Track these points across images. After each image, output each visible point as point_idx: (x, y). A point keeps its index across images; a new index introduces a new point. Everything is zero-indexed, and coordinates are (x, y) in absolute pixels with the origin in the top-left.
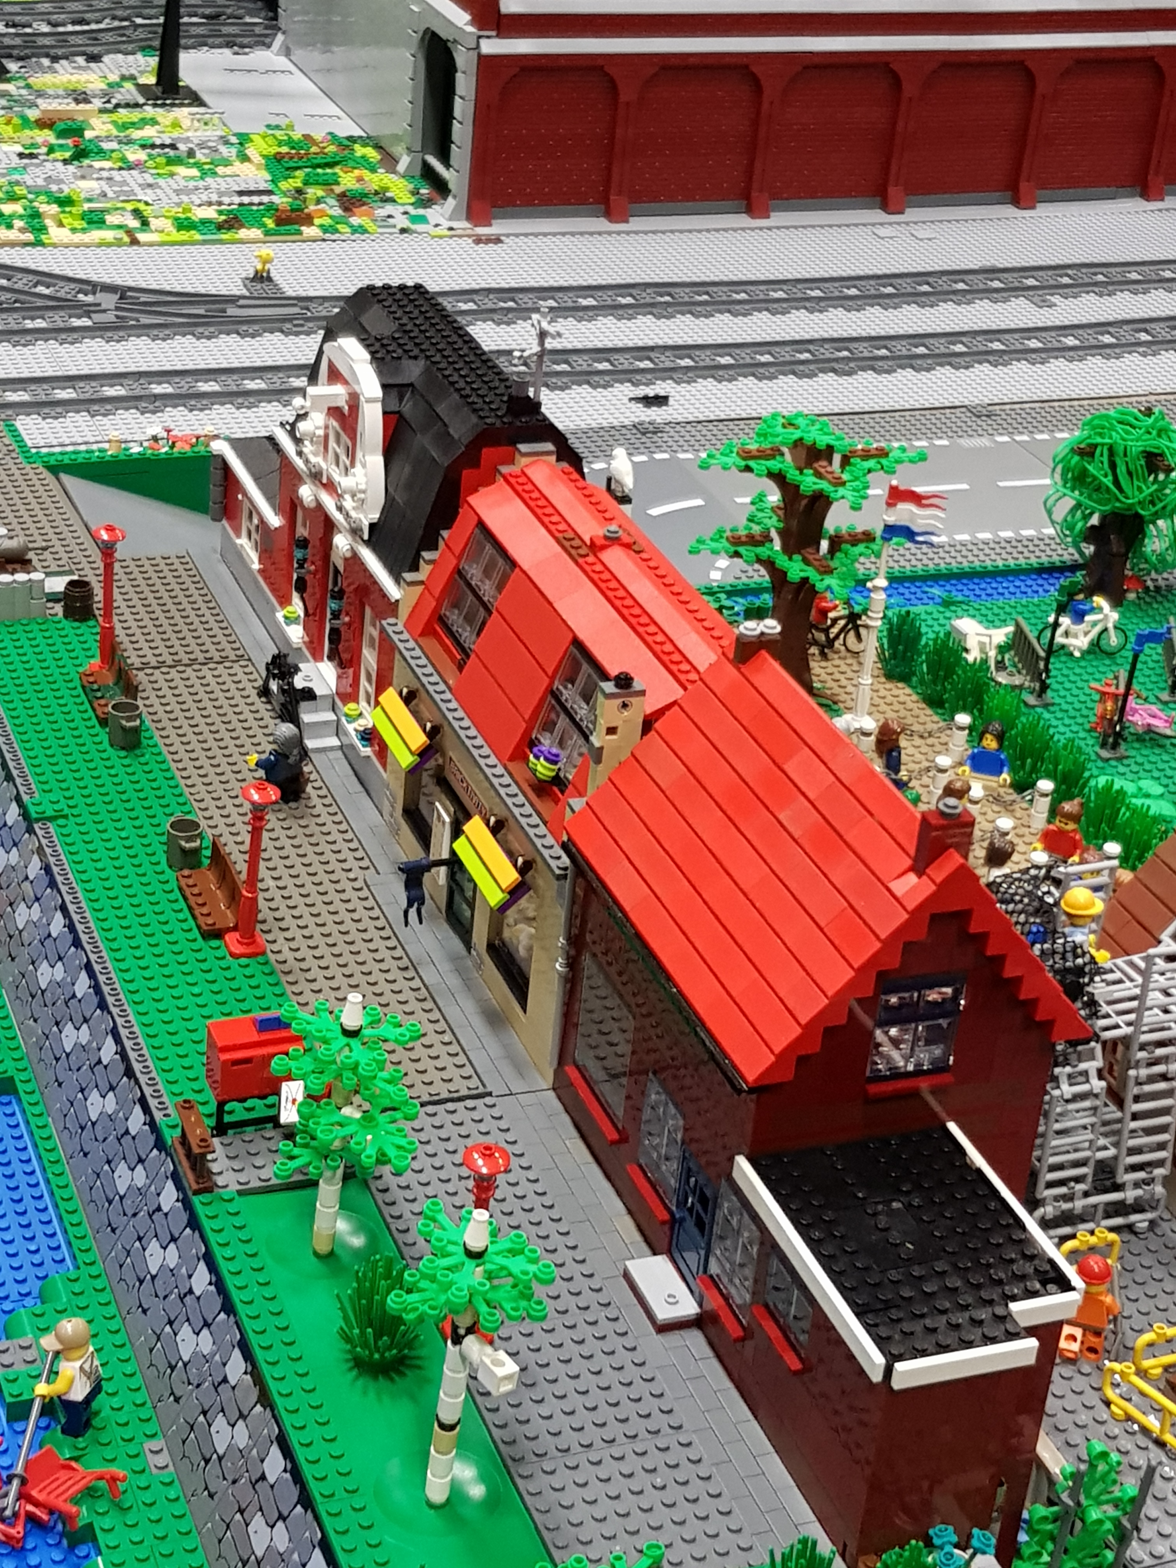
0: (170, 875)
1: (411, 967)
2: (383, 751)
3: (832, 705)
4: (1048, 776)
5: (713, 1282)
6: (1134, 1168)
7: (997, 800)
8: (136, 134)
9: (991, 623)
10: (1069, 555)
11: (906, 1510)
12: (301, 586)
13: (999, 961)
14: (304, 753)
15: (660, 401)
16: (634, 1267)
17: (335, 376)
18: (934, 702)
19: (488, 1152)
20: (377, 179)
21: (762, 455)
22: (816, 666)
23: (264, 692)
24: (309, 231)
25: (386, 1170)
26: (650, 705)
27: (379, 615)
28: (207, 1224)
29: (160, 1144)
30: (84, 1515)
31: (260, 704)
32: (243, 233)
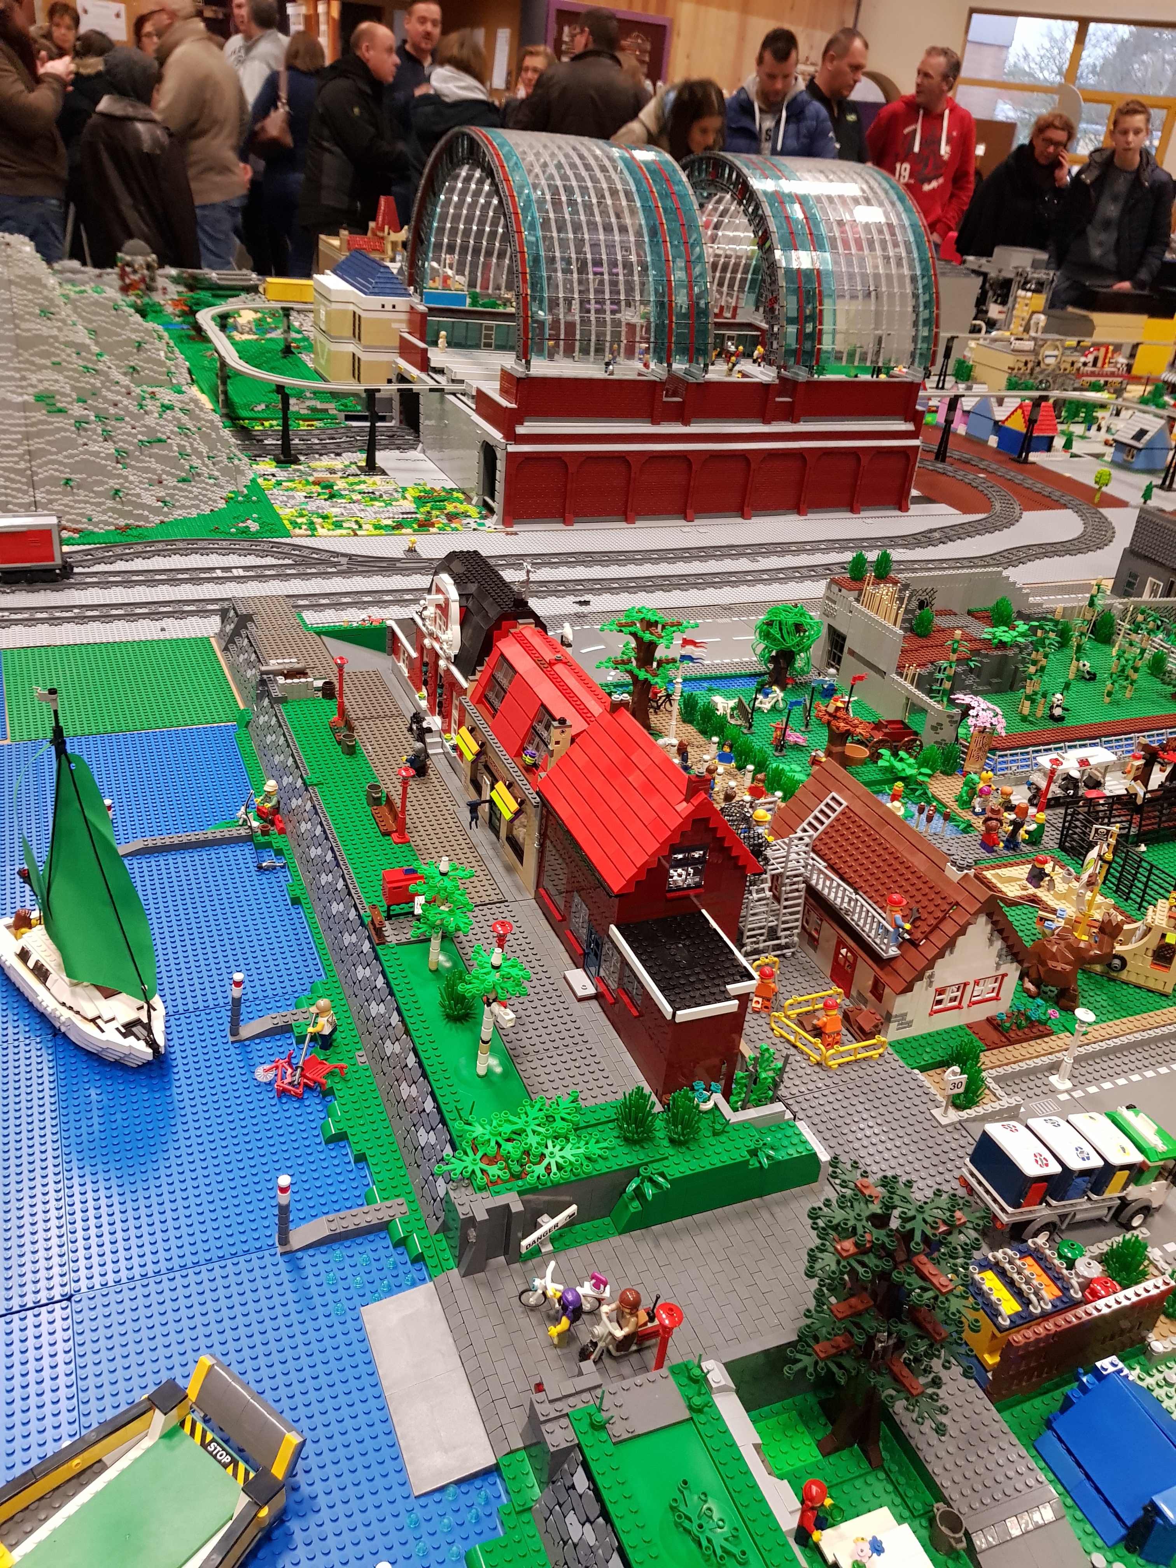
0: (368, 808)
1: (473, 847)
2: (461, 755)
3: (657, 734)
4: (753, 763)
5: (602, 979)
6: (785, 930)
7: (730, 774)
8: (357, 488)
9: (728, 697)
10: (762, 669)
11: (684, 1075)
12: (425, 683)
13: (722, 839)
14: (428, 756)
15: (586, 603)
16: (568, 974)
17: (439, 591)
18: (703, 732)
19: (503, 924)
20: (462, 507)
21: (627, 625)
22: (652, 717)
23: (410, 729)
24: (432, 530)
25: (460, 933)
26: (574, 731)
27: (459, 695)
28: (382, 958)
29: (362, 924)
30: (329, 1083)
31: (408, 735)
32: (404, 531)
